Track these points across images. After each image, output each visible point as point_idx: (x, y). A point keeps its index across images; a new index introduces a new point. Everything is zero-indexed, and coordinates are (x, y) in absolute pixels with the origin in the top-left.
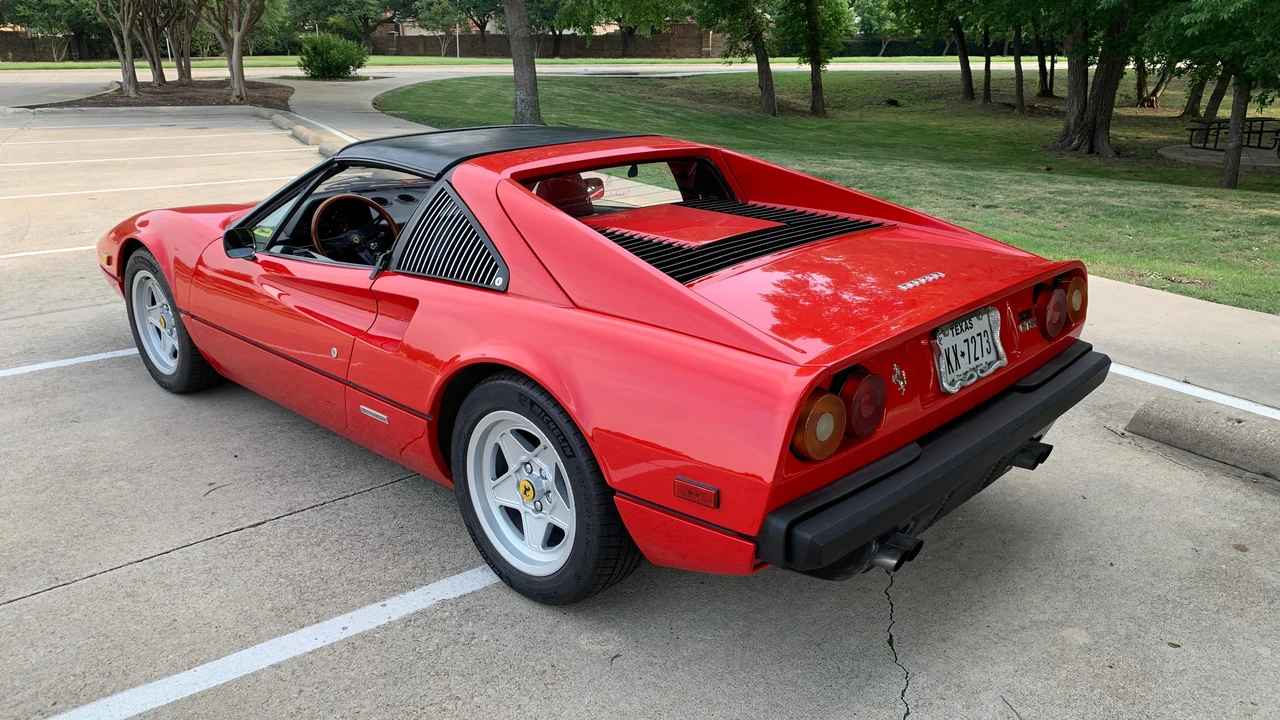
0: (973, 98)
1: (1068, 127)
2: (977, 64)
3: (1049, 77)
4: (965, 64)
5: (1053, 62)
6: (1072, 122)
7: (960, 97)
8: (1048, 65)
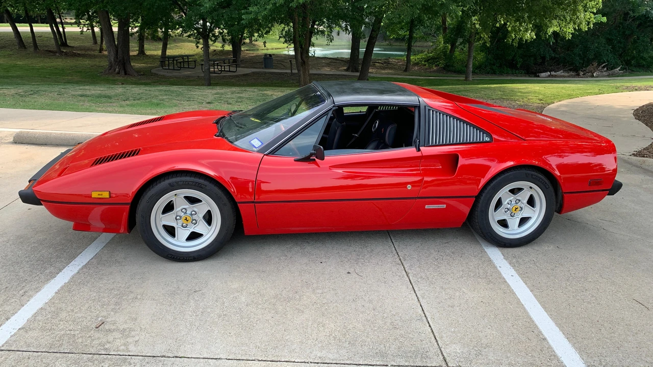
0: (26, 48)
1: (111, 62)
2: (23, 28)
3: (63, 35)
4: (15, 29)
5: (63, 28)
6: (112, 60)
7: (17, 47)
8: (61, 29)
